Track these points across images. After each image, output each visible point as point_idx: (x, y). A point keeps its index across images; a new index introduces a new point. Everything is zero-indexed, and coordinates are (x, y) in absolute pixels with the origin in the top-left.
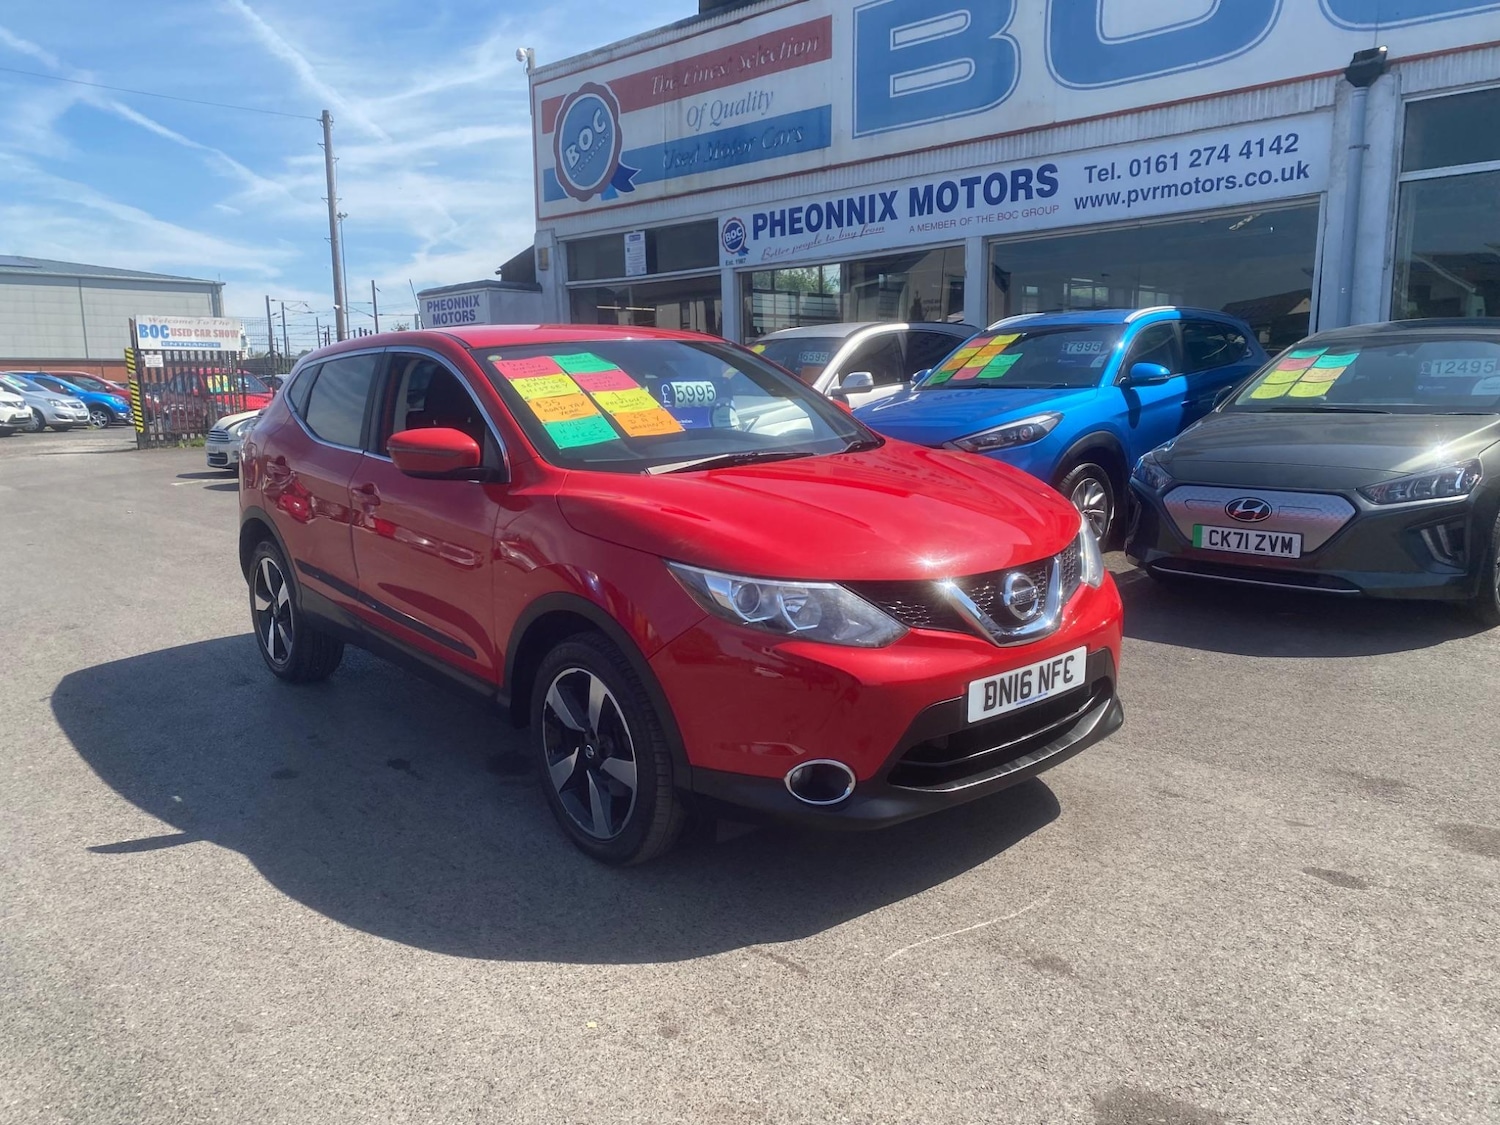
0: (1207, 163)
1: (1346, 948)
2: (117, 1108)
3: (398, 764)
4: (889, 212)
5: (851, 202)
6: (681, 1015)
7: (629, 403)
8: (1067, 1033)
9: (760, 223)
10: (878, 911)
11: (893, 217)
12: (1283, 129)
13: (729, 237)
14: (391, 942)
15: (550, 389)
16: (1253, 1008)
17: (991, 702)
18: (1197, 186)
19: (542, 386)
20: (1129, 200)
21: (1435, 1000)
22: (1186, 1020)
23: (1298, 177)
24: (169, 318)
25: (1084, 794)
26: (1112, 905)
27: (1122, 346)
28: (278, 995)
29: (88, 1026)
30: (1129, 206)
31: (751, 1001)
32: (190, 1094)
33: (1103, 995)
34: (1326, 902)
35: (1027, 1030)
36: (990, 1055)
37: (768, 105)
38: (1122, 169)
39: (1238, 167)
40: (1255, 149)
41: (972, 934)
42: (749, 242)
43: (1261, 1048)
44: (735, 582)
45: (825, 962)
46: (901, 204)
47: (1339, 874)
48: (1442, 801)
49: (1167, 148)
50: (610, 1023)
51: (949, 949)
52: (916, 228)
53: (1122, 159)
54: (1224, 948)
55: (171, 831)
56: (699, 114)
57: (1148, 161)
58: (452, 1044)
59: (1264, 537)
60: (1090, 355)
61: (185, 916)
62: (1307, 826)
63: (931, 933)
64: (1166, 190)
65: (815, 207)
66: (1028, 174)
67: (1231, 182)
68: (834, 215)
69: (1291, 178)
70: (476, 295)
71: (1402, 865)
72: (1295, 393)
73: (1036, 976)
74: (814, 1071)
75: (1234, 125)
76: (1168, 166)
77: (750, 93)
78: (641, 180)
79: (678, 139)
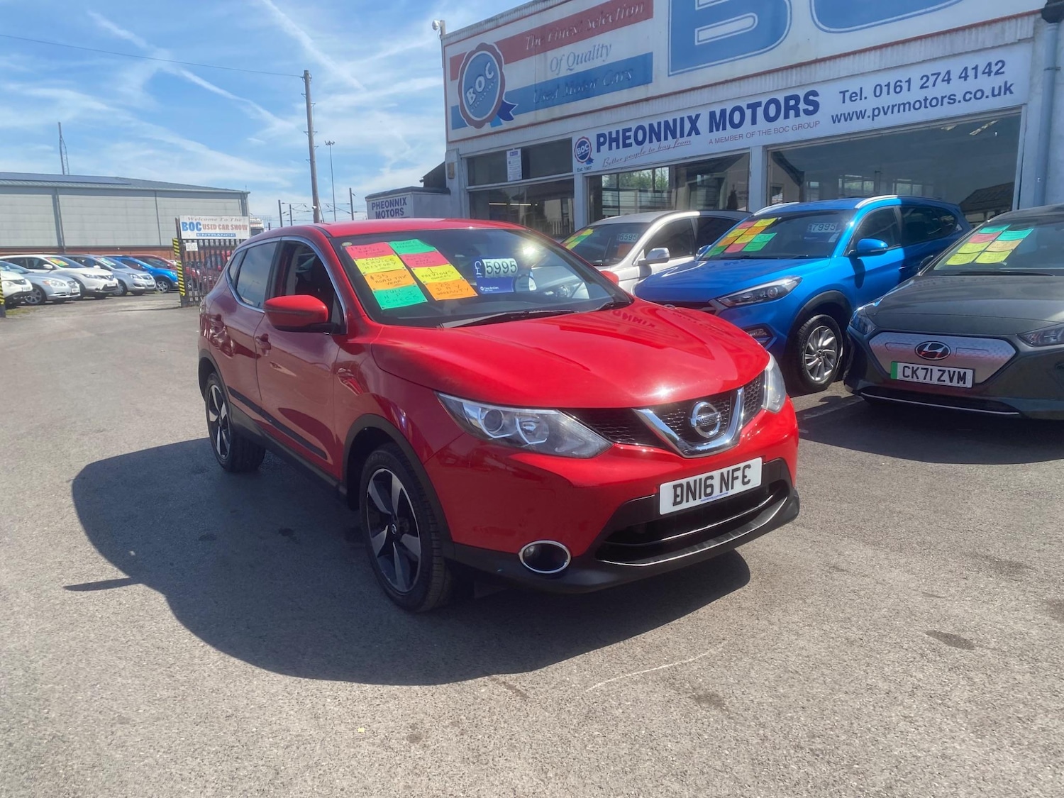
0: (934, 85)
1: (944, 696)
2: (26, 774)
3: (285, 532)
4: (694, 129)
5: (667, 123)
6: (427, 726)
7: (440, 276)
8: (707, 755)
9: (602, 140)
10: (592, 652)
11: (698, 133)
12: (993, 57)
13: (579, 151)
14: (242, 662)
15: (382, 266)
16: (857, 741)
17: (678, 499)
18: (926, 103)
19: (377, 264)
20: (874, 115)
21: (1005, 742)
22: (802, 748)
23: (1005, 94)
24: (201, 217)
25: (772, 566)
26: (769, 655)
27: (853, 225)
28: (154, 698)
29: (25, 714)
30: (873, 120)
31: (480, 717)
32: (75, 767)
33: (743, 725)
34: (938, 658)
35: (678, 750)
36: (645, 768)
37: (607, 55)
38: (868, 92)
39: (958, 87)
40: (971, 73)
41: (656, 673)
42: (594, 154)
43: (854, 774)
44: (483, 409)
45: (542, 690)
46: (703, 124)
47: (955, 636)
48: (1054, 581)
49: (902, 75)
50: (375, 730)
51: (636, 684)
52: (714, 141)
53: (868, 85)
54: (846, 693)
55: (122, 576)
56: (559, 64)
57: (888, 85)
58: (260, 740)
59: (944, 371)
60: (828, 233)
61: (111, 638)
62: (939, 597)
63: (625, 670)
64: (902, 107)
65: (641, 127)
66: (796, 98)
67: (952, 99)
68: (655, 133)
69: (999, 94)
70: (404, 197)
71: (1008, 631)
72: (979, 261)
73: (696, 708)
74: (511, 773)
75: (955, 55)
76: (903, 88)
77: (595, 46)
78: (519, 112)
79: (544, 81)
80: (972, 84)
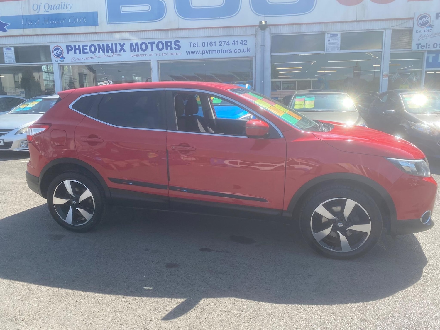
0: (224, 45)
4: (122, 49)
5: (107, 45)
9: (69, 49)
11: (124, 51)
12: (243, 39)
13: (56, 52)
18: (221, 51)
20: (203, 53)
23: (248, 52)
30: (203, 55)
37: (70, 8)
38: (200, 44)
39: (232, 47)
40: (236, 43)
42: (65, 54)
46: (127, 47)
52: (133, 56)
53: (200, 42)
56: (38, 7)
57: (207, 43)
64: (213, 51)
65: (93, 45)
66: (171, 42)
67: (230, 51)
68: (101, 48)
75: (230, 36)
76: (213, 45)
77: (62, 3)
78: (11, 28)
79: (28, 14)
80: (237, 47)
